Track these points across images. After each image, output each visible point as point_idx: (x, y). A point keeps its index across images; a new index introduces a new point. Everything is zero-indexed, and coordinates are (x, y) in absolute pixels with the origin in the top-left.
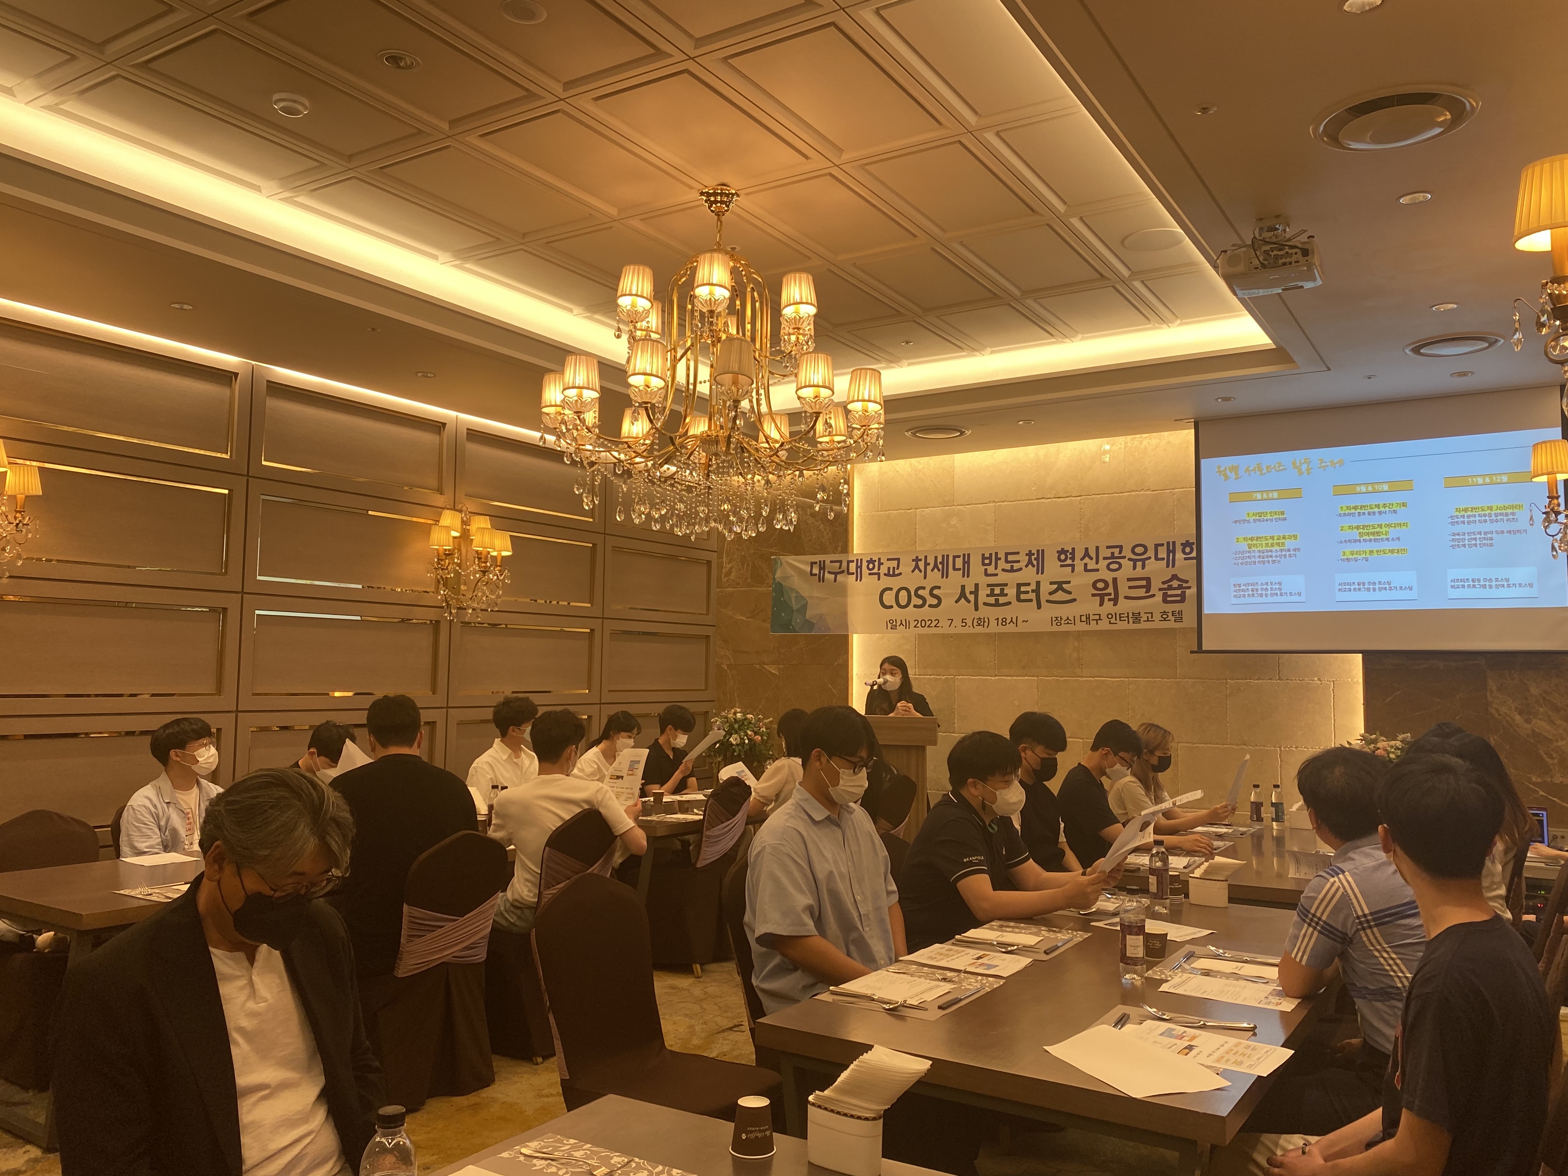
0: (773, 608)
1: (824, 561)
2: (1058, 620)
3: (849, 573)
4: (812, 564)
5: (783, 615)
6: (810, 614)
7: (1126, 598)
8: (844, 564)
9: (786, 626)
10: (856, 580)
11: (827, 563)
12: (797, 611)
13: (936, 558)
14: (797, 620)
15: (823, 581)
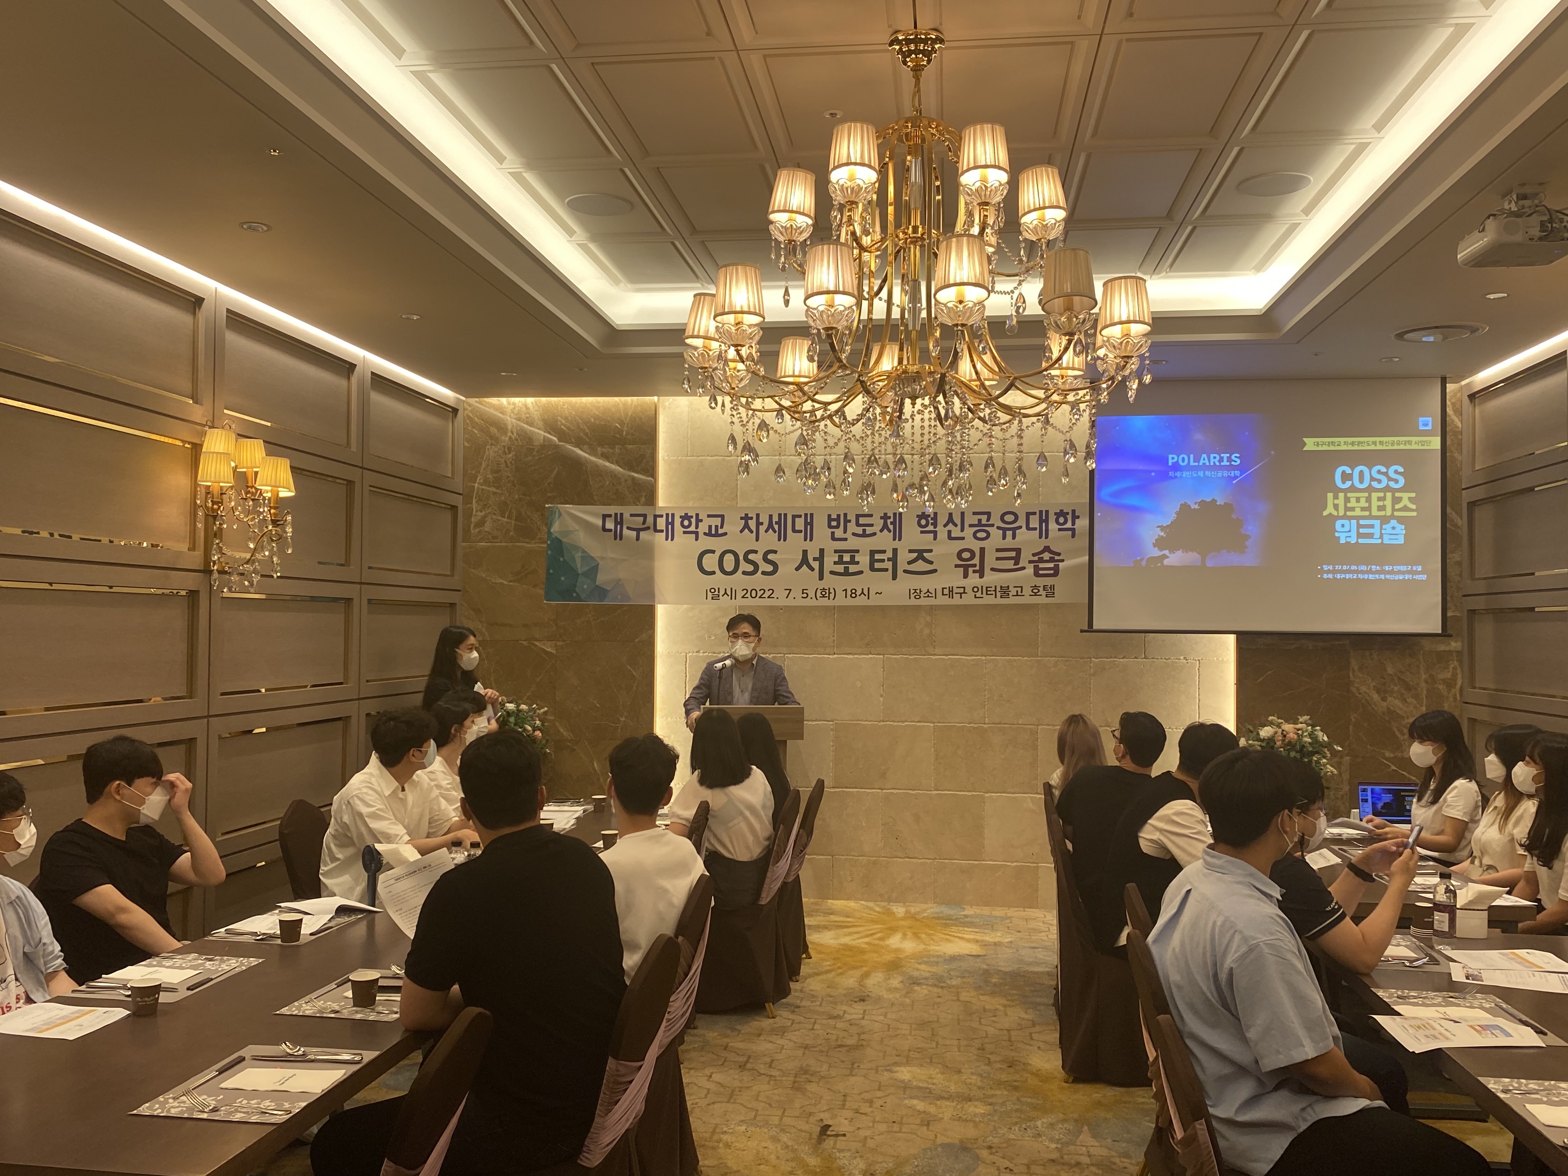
0: (548, 570)
1: (622, 514)
2: (917, 594)
3: (656, 530)
4: (605, 517)
5: (563, 579)
6: (602, 578)
7: (993, 569)
8: (650, 520)
9: (568, 593)
10: (667, 539)
11: (626, 516)
12: (585, 574)
13: (771, 516)
14: (583, 586)
15: (621, 539)
